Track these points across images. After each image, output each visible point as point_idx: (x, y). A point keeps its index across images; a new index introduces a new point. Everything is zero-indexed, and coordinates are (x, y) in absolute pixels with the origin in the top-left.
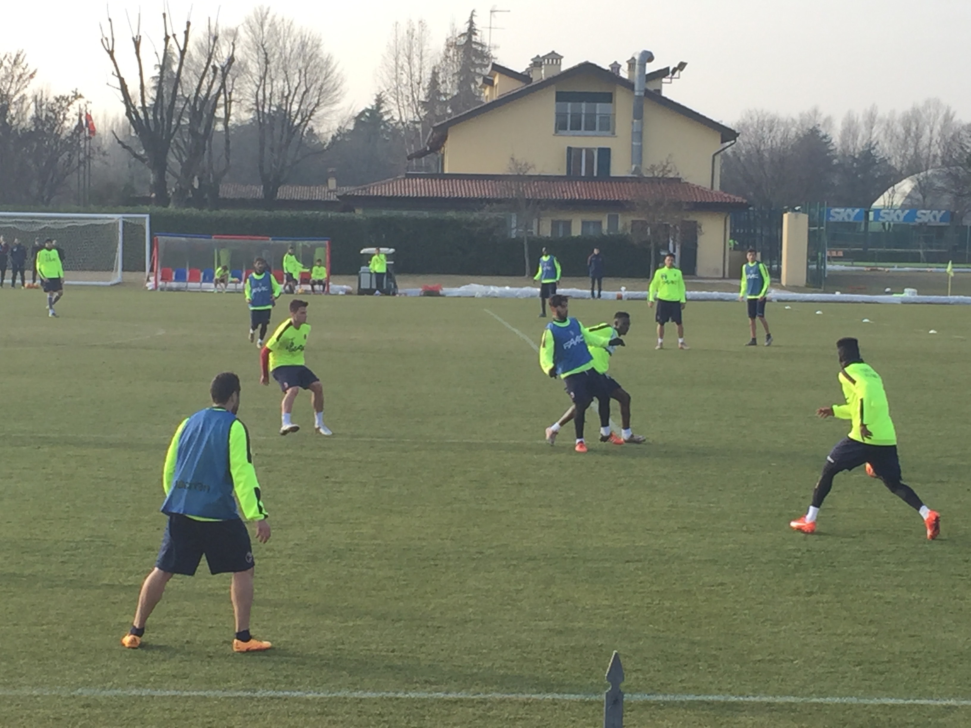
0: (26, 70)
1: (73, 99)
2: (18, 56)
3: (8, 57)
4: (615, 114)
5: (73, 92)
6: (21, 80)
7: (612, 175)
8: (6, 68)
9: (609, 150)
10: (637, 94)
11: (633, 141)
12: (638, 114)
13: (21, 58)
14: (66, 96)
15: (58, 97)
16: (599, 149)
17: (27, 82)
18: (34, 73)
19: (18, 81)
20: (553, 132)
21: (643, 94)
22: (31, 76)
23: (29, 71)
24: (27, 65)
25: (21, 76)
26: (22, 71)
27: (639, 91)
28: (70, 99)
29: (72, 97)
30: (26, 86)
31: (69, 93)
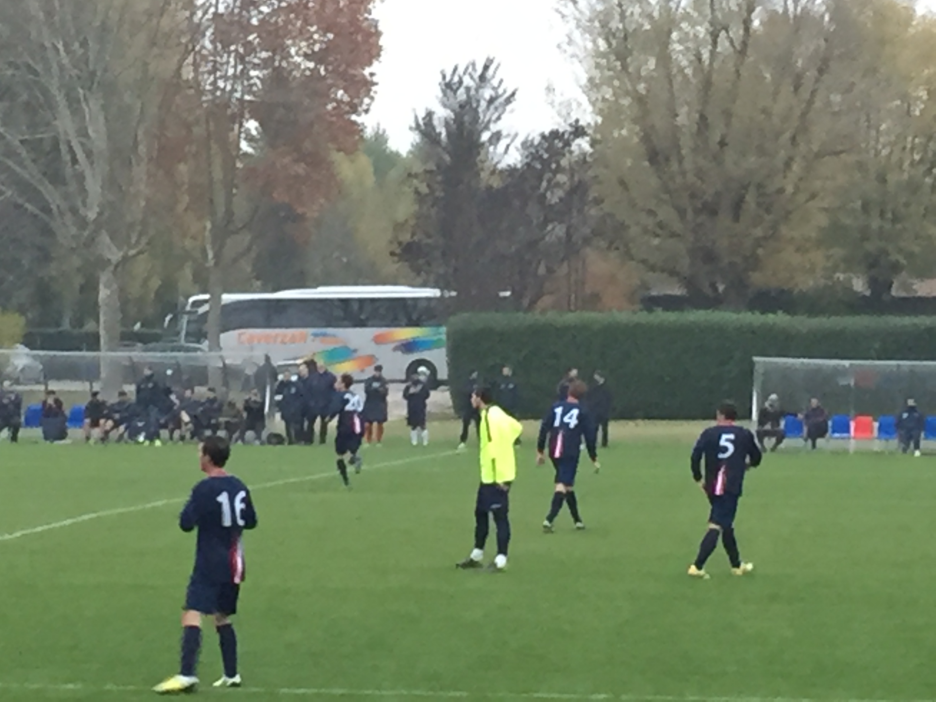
0: (500, 91)
1: (572, 137)
2: (486, 68)
3: (470, 69)
5: (571, 125)
6: (492, 107)
8: (468, 89)
13: (490, 72)
14: (561, 130)
15: (547, 133)
17: (500, 110)
18: (513, 94)
19: (488, 107)
22: (508, 101)
23: (505, 91)
24: (501, 81)
25: (491, 101)
26: (493, 93)
28: (566, 136)
29: (571, 133)
30: (499, 118)
31: (563, 127)
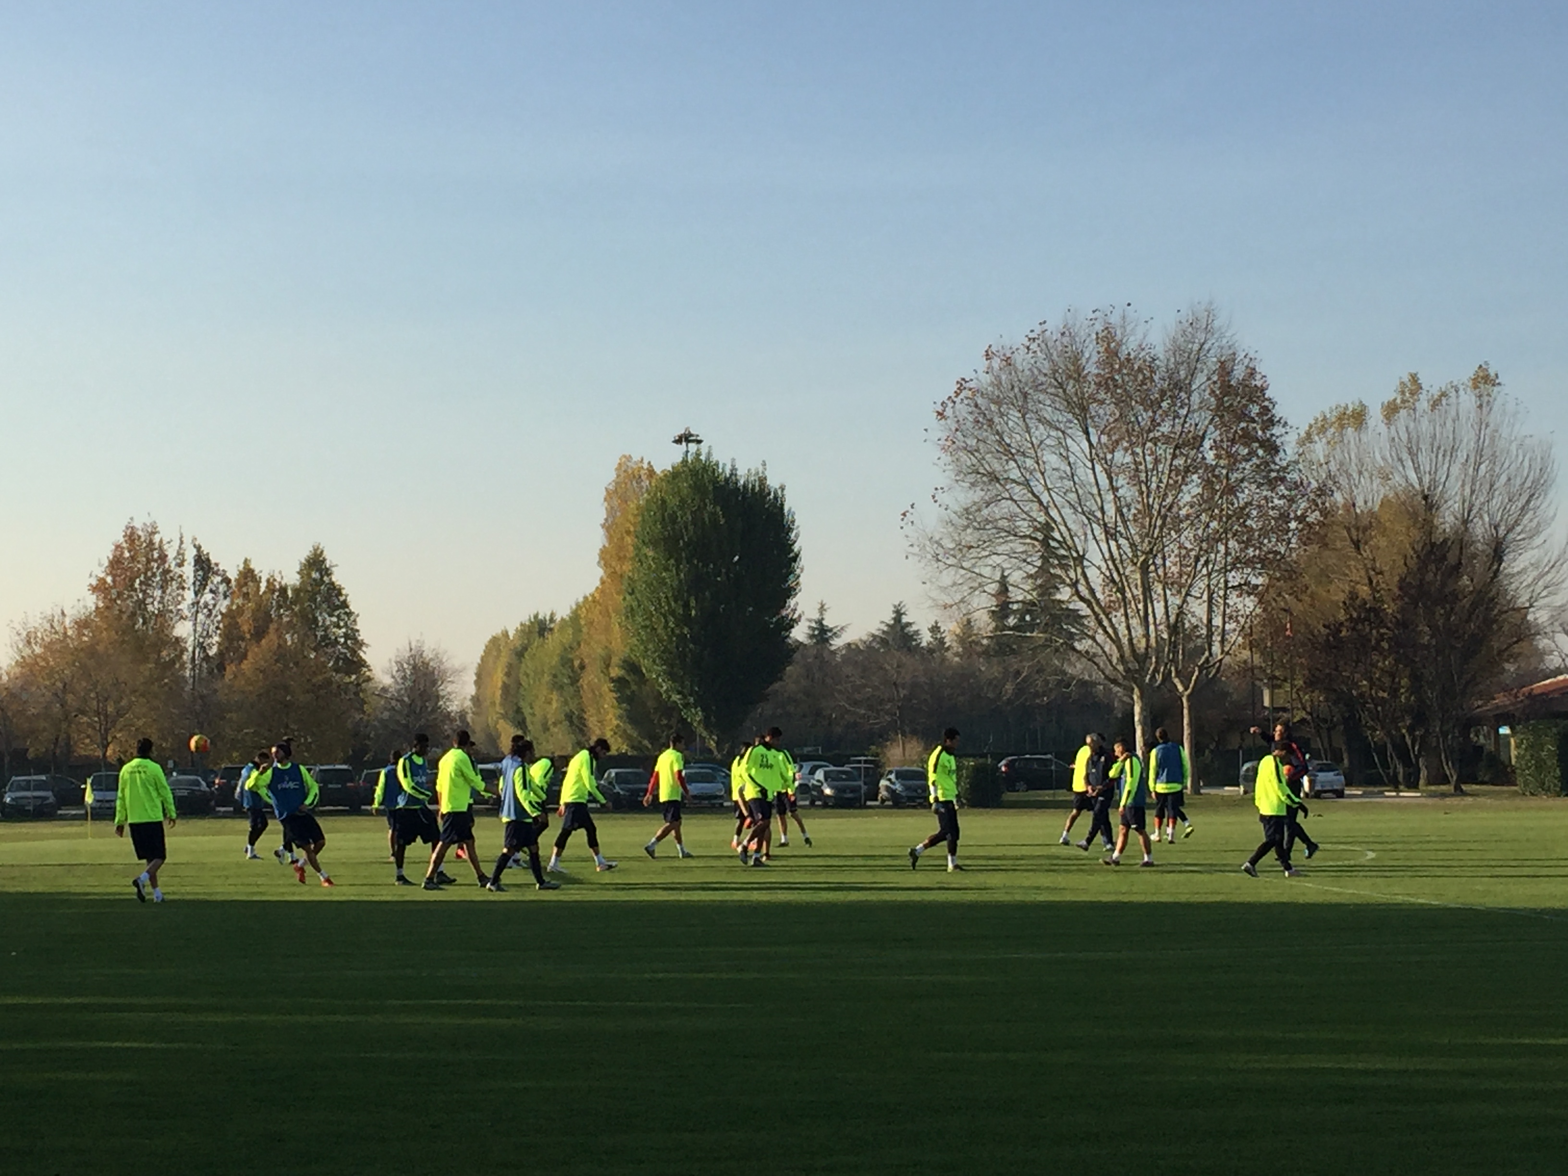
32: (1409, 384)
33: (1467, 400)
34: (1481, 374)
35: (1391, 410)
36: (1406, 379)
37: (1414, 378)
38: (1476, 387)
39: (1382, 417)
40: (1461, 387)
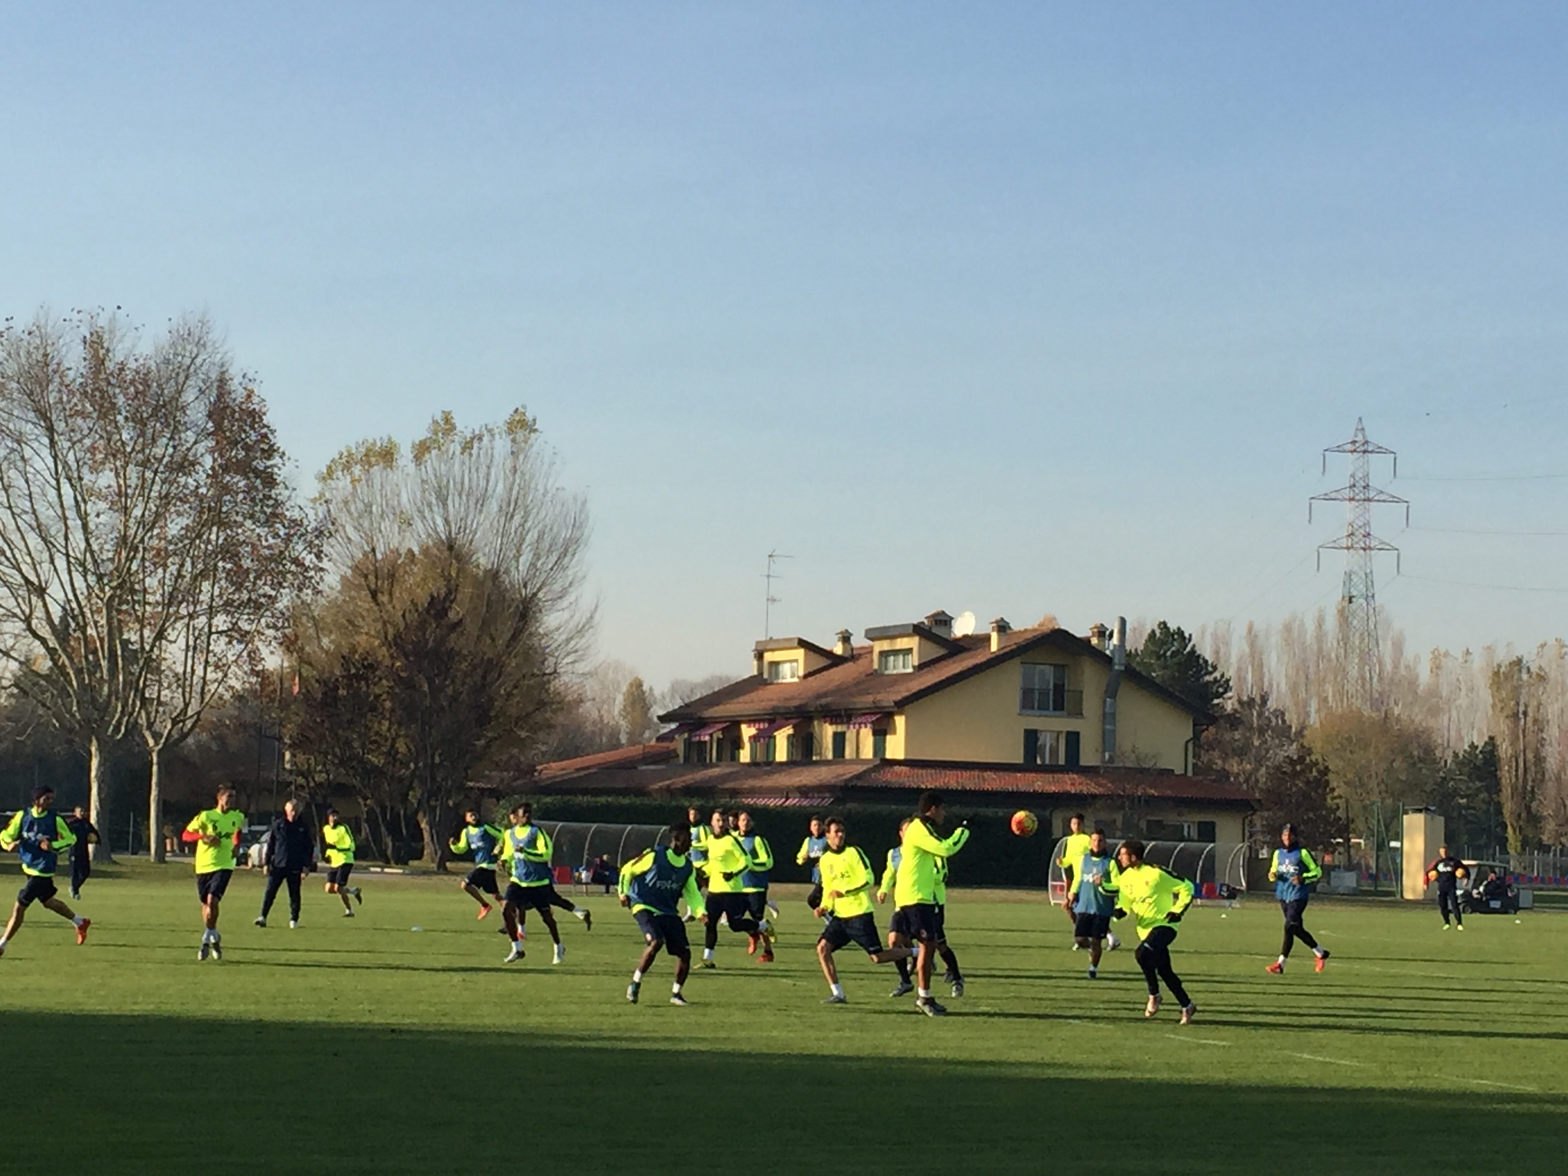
4: (1081, 692)
7: (1082, 763)
9: (1078, 734)
10: (1117, 667)
11: (1104, 723)
12: (1111, 692)
16: (1069, 733)
20: (1018, 710)
21: (1123, 668)
27: (1120, 664)
32: (442, 423)
33: (502, 445)
34: (517, 418)
35: (422, 450)
36: (439, 417)
37: (447, 419)
38: (510, 431)
39: (411, 456)
40: (496, 431)
